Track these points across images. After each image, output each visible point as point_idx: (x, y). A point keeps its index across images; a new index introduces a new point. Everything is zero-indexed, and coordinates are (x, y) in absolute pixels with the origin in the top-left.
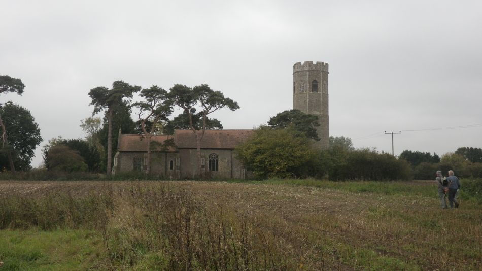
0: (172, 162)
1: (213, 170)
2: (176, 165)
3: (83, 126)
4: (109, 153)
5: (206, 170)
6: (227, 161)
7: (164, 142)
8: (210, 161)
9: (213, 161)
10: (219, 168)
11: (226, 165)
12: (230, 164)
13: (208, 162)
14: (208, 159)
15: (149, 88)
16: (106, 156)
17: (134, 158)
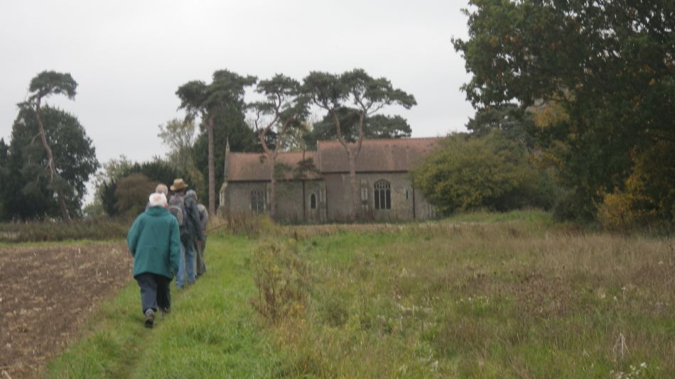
0: (313, 197)
1: (383, 207)
2: (321, 200)
3: (163, 135)
4: (211, 186)
5: (370, 207)
6: (405, 192)
7: (298, 164)
8: (376, 193)
9: (382, 192)
10: (392, 204)
11: (405, 198)
12: (410, 197)
13: (373, 194)
14: (373, 190)
15: (270, 79)
16: (207, 190)
17: (252, 193)
